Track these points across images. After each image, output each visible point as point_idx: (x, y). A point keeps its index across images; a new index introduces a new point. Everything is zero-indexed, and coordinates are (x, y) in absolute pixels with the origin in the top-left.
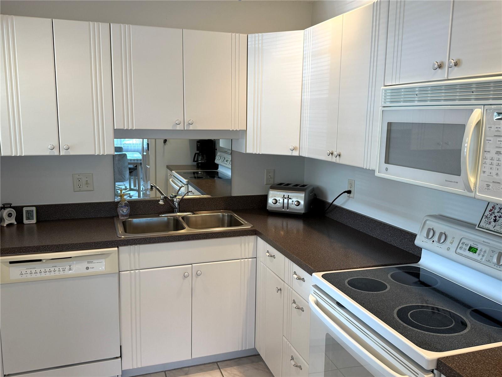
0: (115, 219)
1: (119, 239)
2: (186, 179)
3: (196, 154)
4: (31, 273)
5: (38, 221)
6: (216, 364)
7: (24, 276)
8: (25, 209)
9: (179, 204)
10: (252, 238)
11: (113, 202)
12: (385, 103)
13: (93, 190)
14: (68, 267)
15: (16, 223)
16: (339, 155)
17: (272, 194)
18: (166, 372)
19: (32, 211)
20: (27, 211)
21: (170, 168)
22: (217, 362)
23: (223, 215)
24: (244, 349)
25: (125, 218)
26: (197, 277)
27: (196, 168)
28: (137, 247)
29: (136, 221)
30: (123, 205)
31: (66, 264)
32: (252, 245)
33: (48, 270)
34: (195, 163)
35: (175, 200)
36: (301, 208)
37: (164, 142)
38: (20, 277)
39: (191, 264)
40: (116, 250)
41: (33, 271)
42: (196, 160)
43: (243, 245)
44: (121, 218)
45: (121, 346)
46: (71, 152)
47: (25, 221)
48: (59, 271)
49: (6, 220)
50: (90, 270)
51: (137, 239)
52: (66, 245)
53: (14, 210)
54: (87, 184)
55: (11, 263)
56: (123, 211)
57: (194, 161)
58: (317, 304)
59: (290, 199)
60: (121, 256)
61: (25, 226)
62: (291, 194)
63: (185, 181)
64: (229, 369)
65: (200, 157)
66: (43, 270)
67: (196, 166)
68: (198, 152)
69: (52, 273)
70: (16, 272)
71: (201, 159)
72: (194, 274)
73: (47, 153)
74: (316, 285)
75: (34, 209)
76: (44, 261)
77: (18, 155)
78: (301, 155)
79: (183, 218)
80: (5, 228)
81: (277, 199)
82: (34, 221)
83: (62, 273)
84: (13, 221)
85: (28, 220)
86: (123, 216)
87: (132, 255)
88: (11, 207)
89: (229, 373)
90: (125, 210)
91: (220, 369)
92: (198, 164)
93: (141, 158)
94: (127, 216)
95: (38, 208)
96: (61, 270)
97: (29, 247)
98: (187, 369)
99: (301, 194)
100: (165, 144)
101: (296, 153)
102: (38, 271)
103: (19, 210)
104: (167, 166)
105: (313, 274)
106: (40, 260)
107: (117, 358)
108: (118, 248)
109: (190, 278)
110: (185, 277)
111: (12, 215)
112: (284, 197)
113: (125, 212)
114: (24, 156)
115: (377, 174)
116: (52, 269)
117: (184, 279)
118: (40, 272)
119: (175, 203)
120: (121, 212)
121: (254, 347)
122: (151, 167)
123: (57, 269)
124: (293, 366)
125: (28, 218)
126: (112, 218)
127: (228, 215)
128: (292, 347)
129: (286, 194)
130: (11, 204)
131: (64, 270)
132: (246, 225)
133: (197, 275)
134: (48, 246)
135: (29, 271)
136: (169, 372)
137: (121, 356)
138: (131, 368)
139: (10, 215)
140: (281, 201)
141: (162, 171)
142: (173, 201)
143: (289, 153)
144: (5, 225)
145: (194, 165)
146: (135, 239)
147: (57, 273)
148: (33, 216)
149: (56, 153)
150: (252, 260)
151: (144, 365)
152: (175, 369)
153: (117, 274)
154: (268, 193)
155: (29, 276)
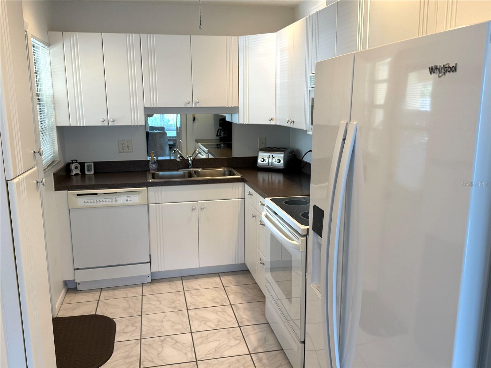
0: (148, 172)
1: (148, 182)
2: (207, 148)
3: (219, 129)
4: (91, 202)
5: (95, 173)
6: (218, 274)
7: (86, 204)
8: (86, 164)
9: (192, 162)
10: (241, 184)
11: (146, 160)
12: (311, 85)
13: (131, 151)
14: (114, 199)
15: (80, 174)
16: (293, 122)
17: (261, 155)
18: (183, 277)
19: (91, 165)
20: (88, 166)
21: (197, 141)
22: (218, 273)
23: (225, 171)
24: (236, 263)
25: (154, 171)
26: (201, 210)
27: (219, 141)
28: (159, 188)
29: (161, 173)
30: (153, 162)
31: (113, 197)
32: (241, 189)
33: (101, 200)
34: (218, 138)
35: (189, 159)
36: (281, 165)
37: (193, 121)
38: (84, 205)
39: (198, 201)
40: (145, 189)
41: (92, 201)
42: (219, 135)
43: (234, 189)
44: (152, 171)
45: (150, 255)
46: (116, 124)
47: (87, 172)
48: (109, 201)
49: (74, 171)
50: (129, 202)
51: (159, 182)
52: (113, 184)
53: (79, 164)
54: (128, 147)
55: (78, 195)
56: (153, 167)
57: (217, 135)
58: (267, 217)
59: (273, 158)
60: (150, 193)
61: (86, 176)
62: (274, 155)
63: (206, 150)
64: (226, 277)
65: (222, 132)
66: (98, 201)
67: (219, 140)
68: (221, 128)
69: (104, 203)
70: (81, 202)
71: (223, 134)
72: (199, 208)
73: (100, 124)
74: (268, 206)
75: (92, 164)
76: (99, 194)
77: (81, 126)
78: (276, 124)
79: (195, 172)
80: (74, 176)
81: (264, 158)
82: (92, 172)
83: (110, 203)
84: (79, 172)
85: (88, 171)
86: (153, 170)
87: (156, 193)
88: (77, 162)
89: (226, 279)
90: (154, 166)
91: (220, 276)
92: (220, 138)
93: (176, 136)
94: (156, 170)
95: (95, 163)
96: (110, 201)
97: (89, 185)
98: (197, 276)
99: (281, 154)
100: (194, 122)
101: (273, 123)
102: (95, 201)
103: (82, 164)
104: (196, 140)
105: (266, 198)
106: (96, 194)
107: (147, 262)
108: (147, 188)
109: (196, 210)
110: (193, 210)
111: (77, 168)
112: (269, 157)
113: (154, 167)
114: (86, 127)
115: (308, 133)
116: (104, 200)
117: (192, 211)
118: (97, 202)
119: (189, 161)
120: (151, 167)
121: (244, 262)
122: (183, 141)
123: (107, 200)
124: (259, 264)
125: (88, 170)
126: (146, 171)
127: (228, 171)
128: (261, 253)
129: (271, 155)
130: (77, 161)
131: (112, 201)
132: (238, 175)
133: (202, 209)
134: (101, 185)
135: (89, 201)
136: (184, 277)
137: (150, 262)
138: (157, 271)
139: (76, 168)
140: (267, 160)
141: (192, 144)
142: (188, 160)
143: (268, 123)
144: (73, 175)
145: (217, 139)
146: (158, 182)
147: (107, 203)
148: (91, 169)
149: (106, 124)
150: (241, 200)
151: (166, 270)
152: (189, 276)
153: (147, 205)
154: (258, 154)
155: (89, 204)
